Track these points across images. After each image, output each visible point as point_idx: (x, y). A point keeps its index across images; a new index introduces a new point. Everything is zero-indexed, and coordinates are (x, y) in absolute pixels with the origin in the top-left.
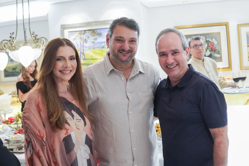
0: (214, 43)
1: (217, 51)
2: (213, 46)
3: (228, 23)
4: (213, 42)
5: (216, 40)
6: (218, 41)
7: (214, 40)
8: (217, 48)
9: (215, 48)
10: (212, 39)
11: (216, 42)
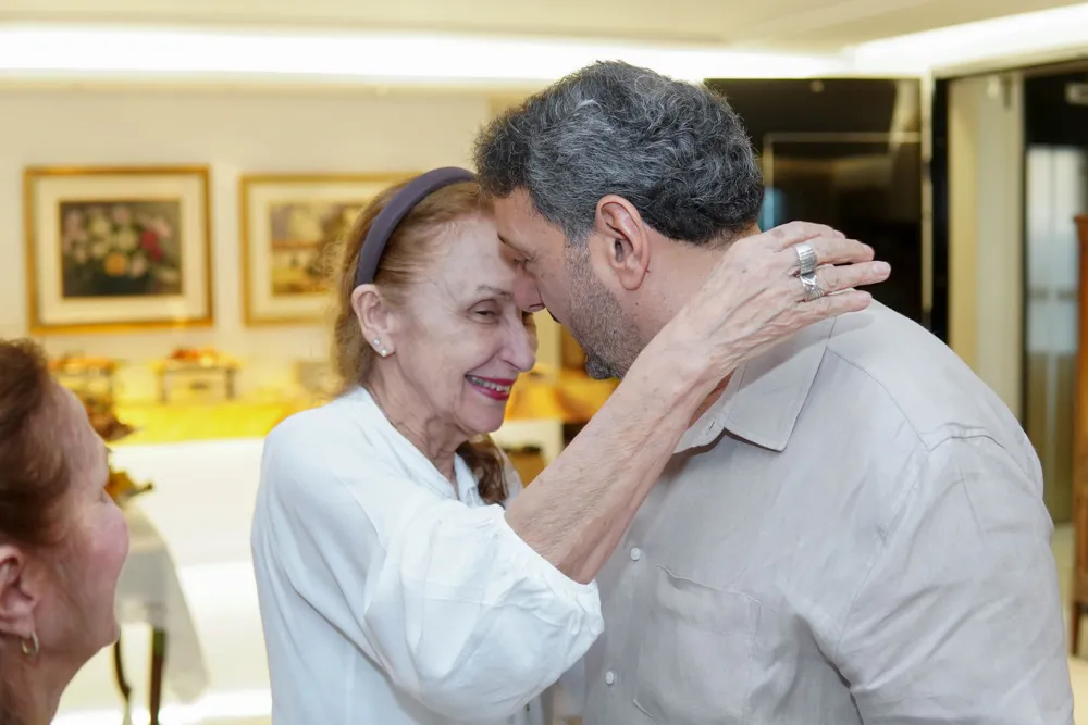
0: (158, 234)
1: (168, 258)
4: (155, 231)
5: (166, 223)
6: (171, 227)
7: (160, 223)
9: (164, 250)
10: (153, 218)
11: (165, 231)
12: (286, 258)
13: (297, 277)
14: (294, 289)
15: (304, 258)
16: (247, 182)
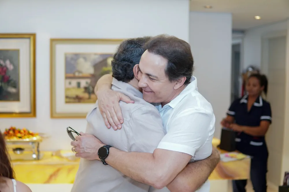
0: (7, 69)
1: (12, 82)
2: (5, 72)
3: (34, 35)
4: (6, 66)
5: (12, 62)
6: (14, 65)
7: (8, 62)
8: (13, 77)
9: (10, 77)
10: (5, 60)
11: (10, 67)
12: (74, 82)
13: (80, 93)
14: (78, 99)
15: (84, 83)
16: (54, 41)
